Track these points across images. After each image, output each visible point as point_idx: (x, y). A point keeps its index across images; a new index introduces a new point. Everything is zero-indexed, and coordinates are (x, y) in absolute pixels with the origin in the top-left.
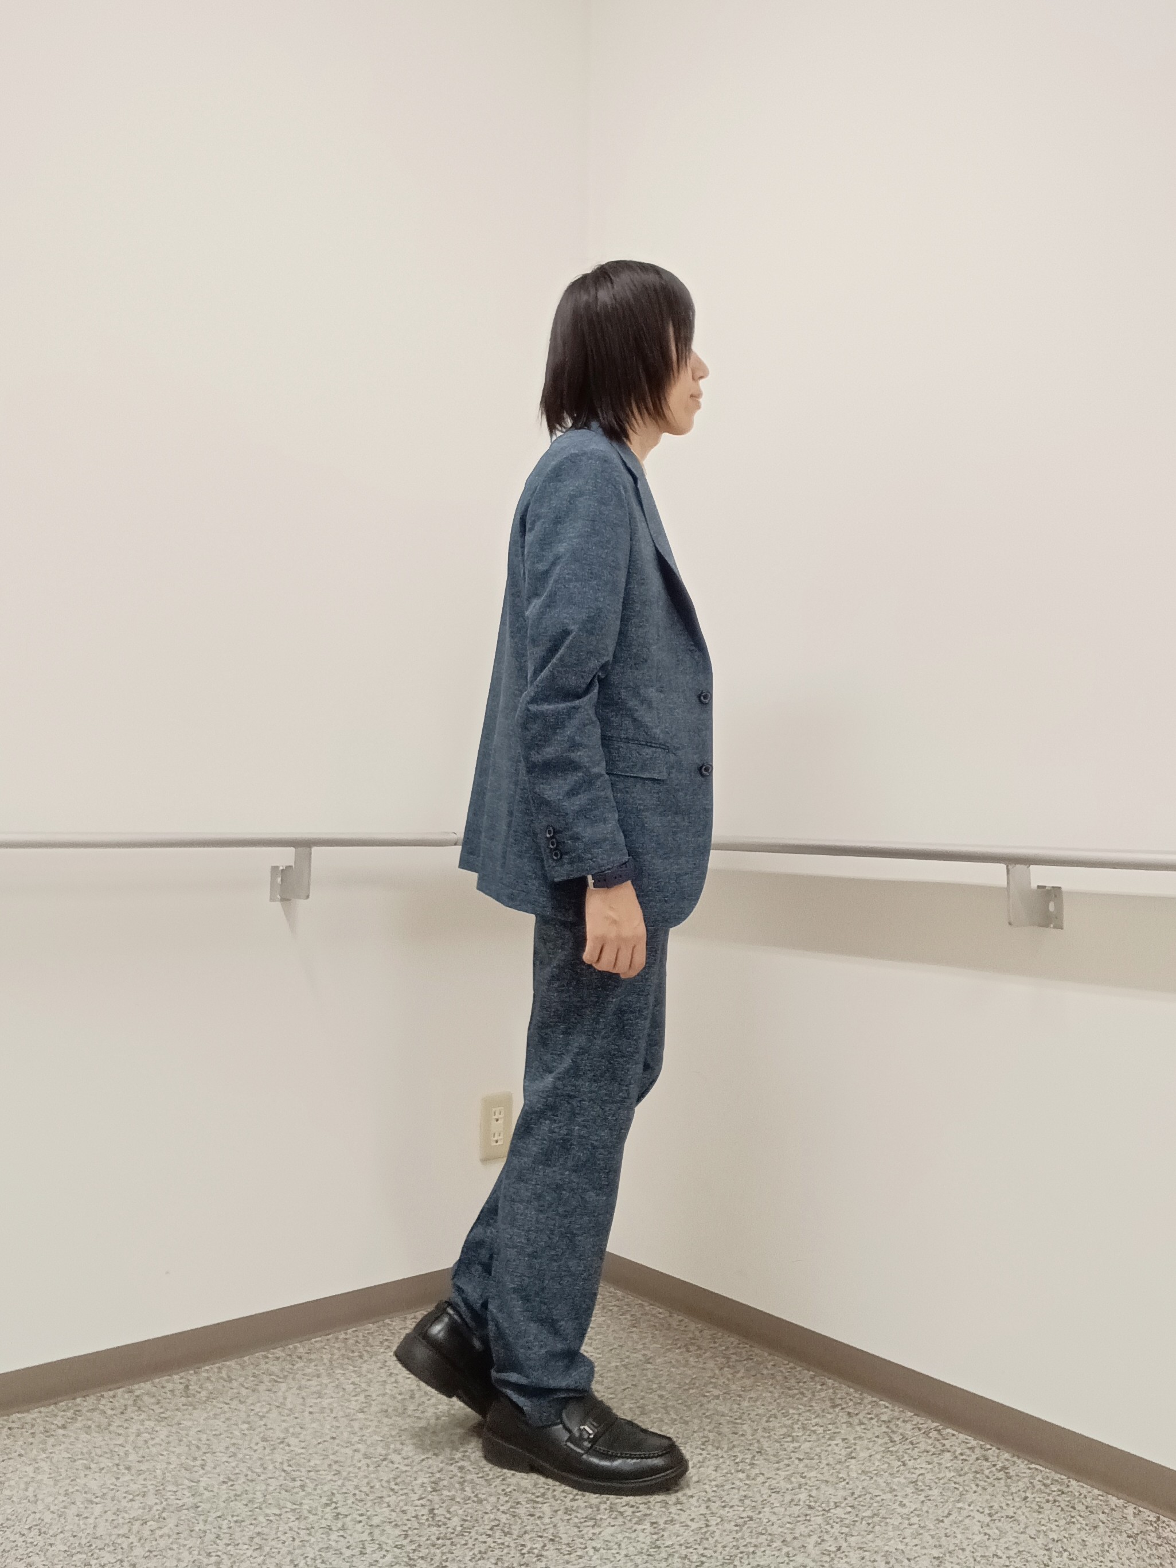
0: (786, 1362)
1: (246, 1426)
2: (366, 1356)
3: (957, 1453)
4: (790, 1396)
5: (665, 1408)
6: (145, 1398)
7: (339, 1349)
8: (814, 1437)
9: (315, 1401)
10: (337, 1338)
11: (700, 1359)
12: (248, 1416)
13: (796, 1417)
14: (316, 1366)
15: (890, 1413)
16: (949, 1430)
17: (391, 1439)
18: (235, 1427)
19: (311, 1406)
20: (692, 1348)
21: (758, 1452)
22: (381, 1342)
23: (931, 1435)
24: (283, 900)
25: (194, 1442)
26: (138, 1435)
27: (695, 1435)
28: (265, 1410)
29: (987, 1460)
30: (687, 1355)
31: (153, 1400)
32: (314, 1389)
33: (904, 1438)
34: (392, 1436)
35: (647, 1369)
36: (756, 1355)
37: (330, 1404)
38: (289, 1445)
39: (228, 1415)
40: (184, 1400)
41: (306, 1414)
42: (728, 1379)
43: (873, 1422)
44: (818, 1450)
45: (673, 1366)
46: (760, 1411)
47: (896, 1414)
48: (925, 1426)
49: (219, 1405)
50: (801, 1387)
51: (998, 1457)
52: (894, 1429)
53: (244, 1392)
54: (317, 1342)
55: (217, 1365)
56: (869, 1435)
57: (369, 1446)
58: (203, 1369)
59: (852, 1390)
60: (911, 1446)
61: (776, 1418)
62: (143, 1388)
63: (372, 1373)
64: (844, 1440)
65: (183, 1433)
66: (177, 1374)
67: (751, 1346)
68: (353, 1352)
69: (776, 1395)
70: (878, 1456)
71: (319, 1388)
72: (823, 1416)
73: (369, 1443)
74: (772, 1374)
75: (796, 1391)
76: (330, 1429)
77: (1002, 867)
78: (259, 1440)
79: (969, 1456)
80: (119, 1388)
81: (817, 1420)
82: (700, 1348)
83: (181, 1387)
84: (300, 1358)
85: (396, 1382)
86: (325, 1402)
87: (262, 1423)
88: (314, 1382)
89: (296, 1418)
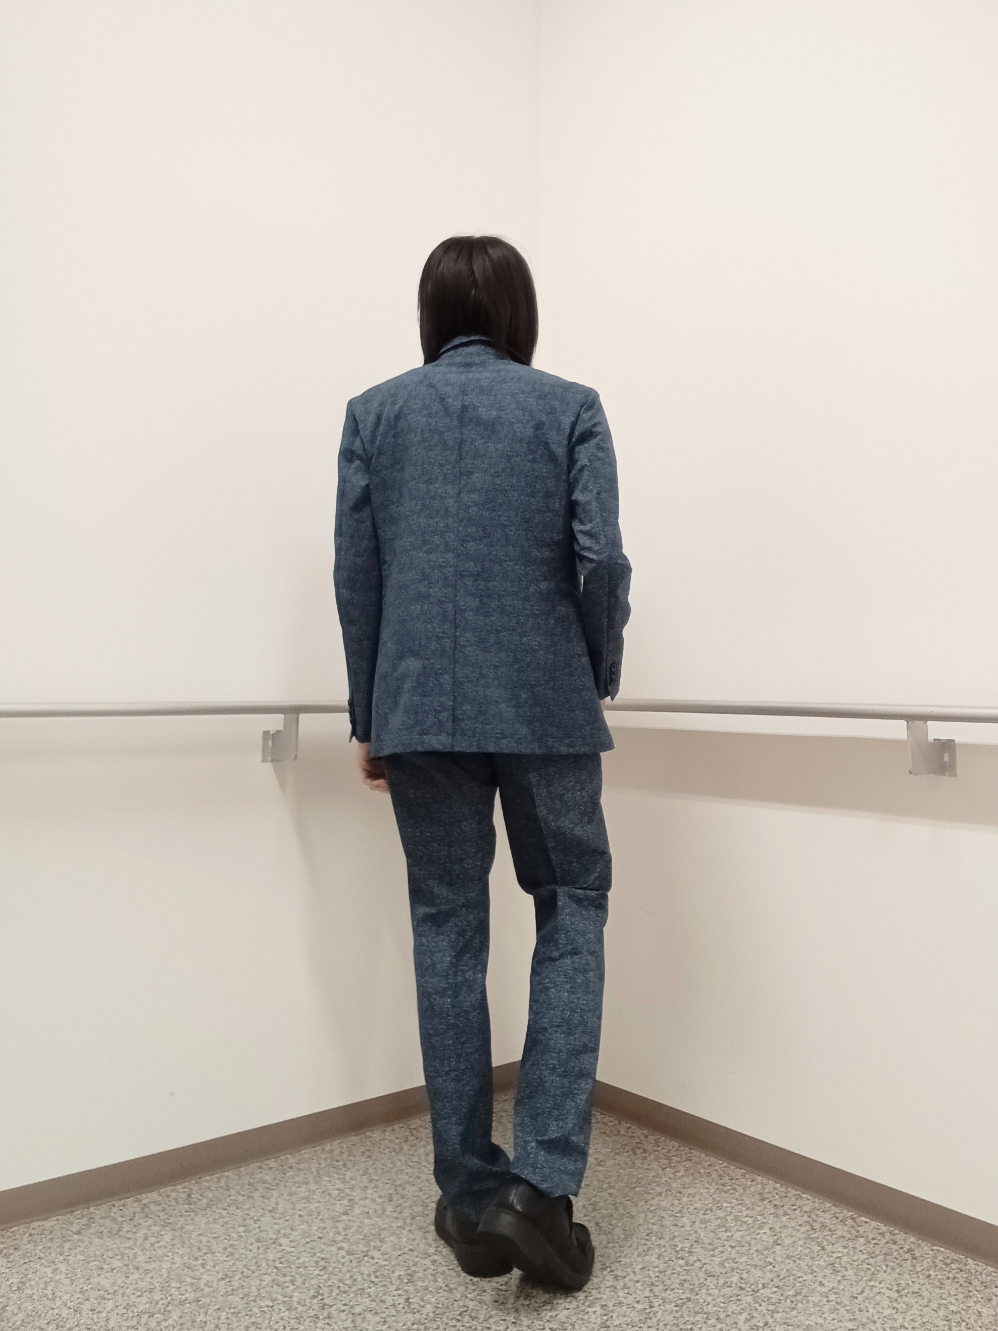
0: (721, 1162)
1: (242, 1229)
2: (350, 1165)
3: (870, 1238)
4: (724, 1192)
5: (614, 1205)
6: (152, 1206)
7: (325, 1159)
8: (745, 1227)
9: (306, 1205)
10: (323, 1150)
11: (645, 1161)
12: (244, 1220)
13: (729, 1209)
14: (305, 1174)
15: (811, 1204)
16: (863, 1218)
17: (372, 1237)
18: (232, 1229)
19: (300, 1210)
20: (638, 1152)
21: (696, 1241)
22: (363, 1152)
23: (847, 1223)
24: (273, 761)
25: (196, 1244)
26: (146, 1238)
27: (640, 1227)
28: (259, 1214)
29: (895, 1243)
30: (633, 1157)
31: (158, 1208)
32: (303, 1195)
33: (824, 1226)
34: (372, 1235)
35: (598, 1171)
36: (695, 1156)
37: (316, 1208)
38: (281, 1245)
39: (226, 1219)
40: (186, 1207)
41: (297, 1216)
42: (670, 1178)
43: (797, 1212)
44: (748, 1238)
45: (621, 1168)
46: (698, 1205)
47: (817, 1205)
48: (842, 1215)
49: (218, 1211)
50: (735, 1184)
51: (905, 1241)
52: (815, 1218)
53: (241, 1199)
54: (306, 1153)
55: (217, 1175)
56: (793, 1224)
57: (352, 1244)
58: (203, 1179)
59: (778, 1185)
60: (830, 1233)
61: (711, 1211)
62: (150, 1197)
63: (356, 1180)
64: (771, 1229)
65: (186, 1236)
66: (181, 1184)
67: (690, 1149)
68: (338, 1161)
69: (712, 1191)
70: (801, 1243)
71: (307, 1193)
72: (753, 1208)
73: (352, 1241)
74: (708, 1173)
75: (729, 1187)
76: (316, 1230)
77: (903, 723)
78: (253, 1240)
79: (879, 1240)
80: (128, 1198)
81: (748, 1212)
82: (645, 1151)
83: (184, 1196)
84: (291, 1168)
85: (376, 1187)
86: (312, 1206)
87: (257, 1226)
88: (303, 1189)
89: (287, 1221)
